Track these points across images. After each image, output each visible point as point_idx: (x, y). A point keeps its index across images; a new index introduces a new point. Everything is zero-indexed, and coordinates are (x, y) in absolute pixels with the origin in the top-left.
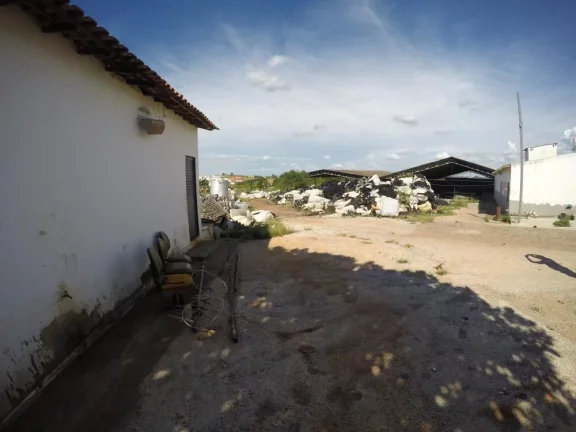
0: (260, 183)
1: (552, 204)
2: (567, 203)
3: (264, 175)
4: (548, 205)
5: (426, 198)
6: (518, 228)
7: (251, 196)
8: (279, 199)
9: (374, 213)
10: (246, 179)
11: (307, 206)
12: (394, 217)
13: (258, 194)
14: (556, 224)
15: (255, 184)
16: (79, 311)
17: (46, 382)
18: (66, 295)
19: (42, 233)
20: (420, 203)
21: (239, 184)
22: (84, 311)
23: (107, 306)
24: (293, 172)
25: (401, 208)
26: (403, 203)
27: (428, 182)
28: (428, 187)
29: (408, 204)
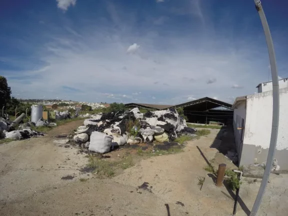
5: (163, 130)
20: (156, 134)
25: (131, 140)
26: (133, 134)
27: (176, 115)
28: (175, 119)
29: (141, 136)
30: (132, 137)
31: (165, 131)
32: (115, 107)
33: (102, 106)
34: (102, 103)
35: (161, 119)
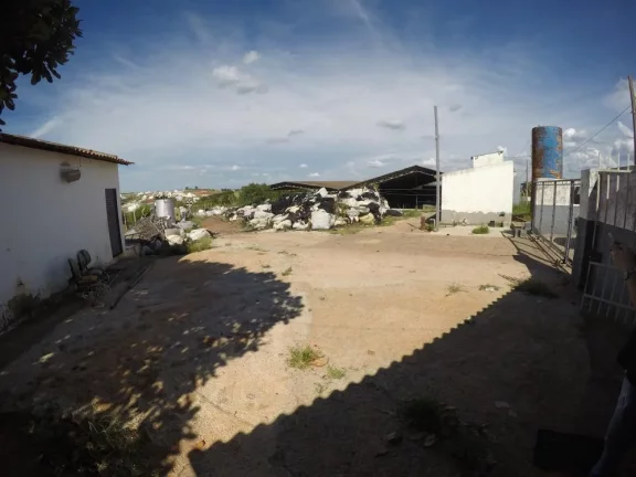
0: (224, 197)
1: (485, 212)
2: (500, 211)
3: (233, 188)
4: (480, 213)
5: (368, 210)
6: (439, 237)
7: (209, 213)
8: (232, 215)
9: (310, 228)
10: (213, 193)
11: (252, 221)
12: (323, 230)
13: (218, 210)
14: (475, 232)
15: (220, 199)
16: (27, 294)
17: (10, 328)
18: (21, 284)
19: (8, 250)
20: (361, 215)
21: (204, 199)
22: (31, 295)
23: (45, 295)
24: (252, 185)
25: (339, 221)
26: (341, 215)
27: (377, 194)
28: (376, 198)
29: (347, 216)
30: (340, 218)
31: (371, 211)
32: (253, 191)
33: (189, 195)
34: (188, 190)
35: (359, 199)
